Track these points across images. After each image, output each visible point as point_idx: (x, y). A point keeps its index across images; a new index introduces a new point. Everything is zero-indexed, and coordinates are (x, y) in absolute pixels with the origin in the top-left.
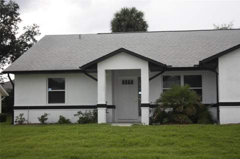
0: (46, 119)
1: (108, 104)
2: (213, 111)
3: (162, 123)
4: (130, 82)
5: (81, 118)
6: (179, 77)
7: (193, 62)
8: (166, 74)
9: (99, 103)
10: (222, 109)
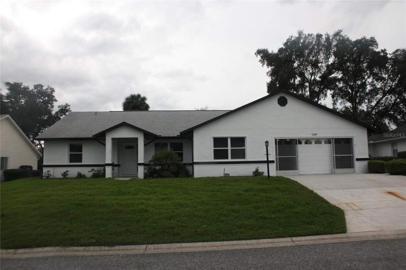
0: (67, 175)
1: (115, 164)
2: (189, 168)
3: (153, 178)
4: (132, 147)
5: (94, 174)
6: (166, 144)
7: (176, 133)
8: (157, 141)
9: (107, 162)
10: (196, 167)
